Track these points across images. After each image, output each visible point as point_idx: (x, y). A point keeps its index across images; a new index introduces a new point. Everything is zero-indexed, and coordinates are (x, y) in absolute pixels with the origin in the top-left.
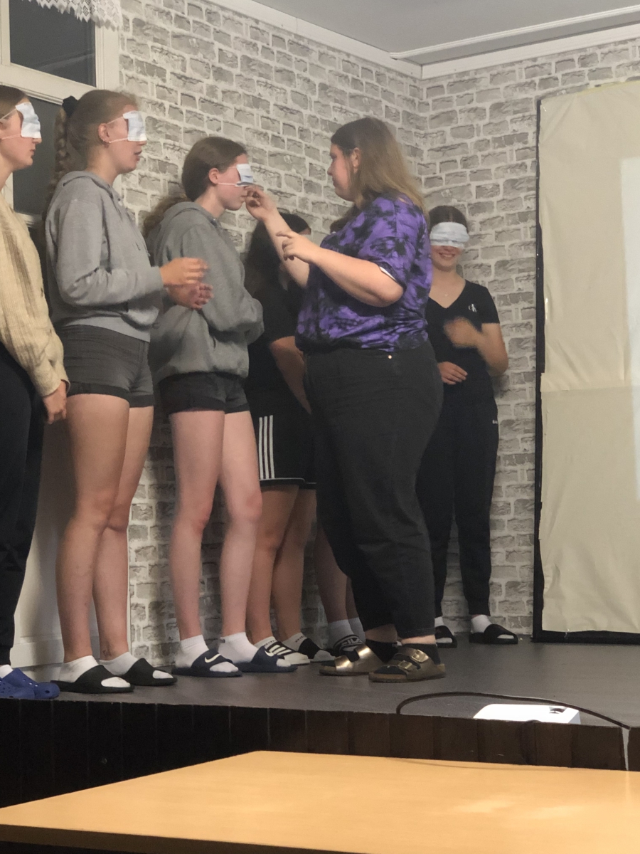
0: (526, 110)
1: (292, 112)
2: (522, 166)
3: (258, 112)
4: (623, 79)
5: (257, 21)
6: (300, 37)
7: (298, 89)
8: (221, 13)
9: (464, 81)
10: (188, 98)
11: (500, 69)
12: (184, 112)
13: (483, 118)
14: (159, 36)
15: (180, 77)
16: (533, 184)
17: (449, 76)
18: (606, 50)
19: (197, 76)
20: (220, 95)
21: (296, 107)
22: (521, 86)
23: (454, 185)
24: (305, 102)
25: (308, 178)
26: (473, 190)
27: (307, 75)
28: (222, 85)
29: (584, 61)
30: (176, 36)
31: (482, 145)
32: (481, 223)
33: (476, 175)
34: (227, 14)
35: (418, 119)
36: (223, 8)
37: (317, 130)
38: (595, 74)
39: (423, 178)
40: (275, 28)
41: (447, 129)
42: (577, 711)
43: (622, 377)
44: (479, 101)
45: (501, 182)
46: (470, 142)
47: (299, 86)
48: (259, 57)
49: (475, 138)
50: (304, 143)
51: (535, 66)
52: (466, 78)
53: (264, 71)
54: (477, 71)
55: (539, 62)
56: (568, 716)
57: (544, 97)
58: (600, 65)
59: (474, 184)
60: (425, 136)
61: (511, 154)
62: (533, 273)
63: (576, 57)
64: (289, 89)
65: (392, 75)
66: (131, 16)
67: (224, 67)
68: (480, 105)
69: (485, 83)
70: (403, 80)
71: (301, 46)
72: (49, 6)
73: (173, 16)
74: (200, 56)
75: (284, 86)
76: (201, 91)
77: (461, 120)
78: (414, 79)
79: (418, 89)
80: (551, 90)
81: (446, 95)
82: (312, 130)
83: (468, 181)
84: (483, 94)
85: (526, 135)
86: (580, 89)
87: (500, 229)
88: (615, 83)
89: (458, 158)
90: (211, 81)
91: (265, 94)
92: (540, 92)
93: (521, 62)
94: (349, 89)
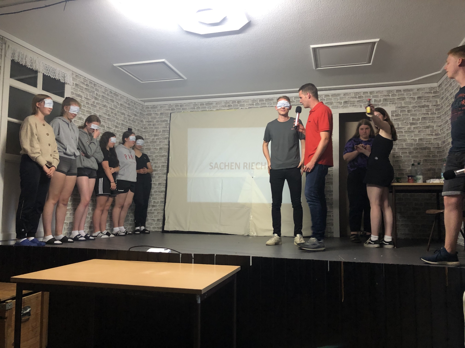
0: (168, 115)
1: (113, 109)
2: (166, 127)
3: (105, 108)
4: (189, 111)
5: (106, 88)
6: (117, 93)
8: (97, 85)
9: (154, 107)
10: (88, 103)
11: (162, 105)
12: (86, 107)
13: (158, 115)
14: (81, 88)
15: (86, 98)
16: (169, 131)
17: (151, 105)
18: (186, 104)
19: (90, 98)
20: (96, 103)
21: (114, 108)
22: (167, 110)
23: (150, 130)
24: (116, 107)
25: (116, 125)
26: (155, 131)
27: (117, 101)
28: (96, 101)
29: (181, 106)
30: (85, 89)
31: (157, 121)
32: (156, 139)
33: (155, 128)
34: (99, 85)
35: (143, 114)
36: (98, 84)
37: (119, 114)
38: (183, 109)
39: (144, 128)
40: (110, 90)
41: (150, 117)
42: (170, 250)
43: (186, 175)
45: (161, 130)
46: (155, 121)
47: (115, 103)
48: (106, 96)
50: (115, 117)
51: (170, 106)
52: (155, 106)
53: (107, 99)
54: (157, 105)
55: (171, 105)
56: (168, 251)
58: (184, 107)
59: (155, 130)
61: (164, 124)
62: (167, 151)
63: (179, 105)
64: (113, 104)
65: (138, 104)
66: (75, 83)
67: (97, 97)
68: (157, 113)
69: (159, 108)
70: (140, 105)
71: (116, 94)
72: (53, 78)
73: (85, 84)
74: (91, 94)
75: (112, 103)
76: (91, 102)
77: (153, 115)
78: (143, 105)
79: (144, 107)
80: (173, 111)
81: (150, 109)
82: (118, 114)
83: (154, 129)
84: (158, 110)
85: (167, 120)
86: (180, 112)
87: (160, 141)
88: (187, 112)
89: (152, 124)
90: (94, 100)
91: (107, 104)
92: (171, 112)
93: (167, 104)
94: (127, 106)
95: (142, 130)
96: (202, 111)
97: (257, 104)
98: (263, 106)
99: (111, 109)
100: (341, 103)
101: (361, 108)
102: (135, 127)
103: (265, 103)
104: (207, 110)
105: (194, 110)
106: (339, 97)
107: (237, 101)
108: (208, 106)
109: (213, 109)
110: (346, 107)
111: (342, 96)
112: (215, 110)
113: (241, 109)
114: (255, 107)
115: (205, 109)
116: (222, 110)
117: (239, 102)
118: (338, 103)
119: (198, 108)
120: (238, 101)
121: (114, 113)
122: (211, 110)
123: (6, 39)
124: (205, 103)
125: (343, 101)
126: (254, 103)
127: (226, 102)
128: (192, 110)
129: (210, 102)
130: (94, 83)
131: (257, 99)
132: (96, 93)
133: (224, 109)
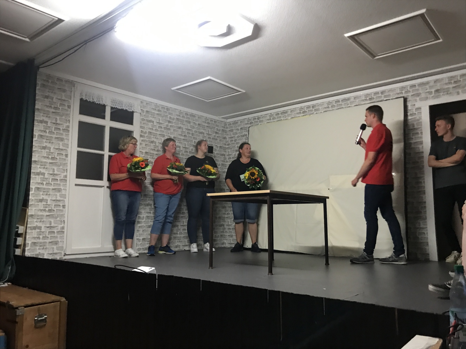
0: (247, 129)
1: (190, 130)
3: (180, 130)
4: (266, 123)
5: (180, 110)
6: (193, 114)
7: (192, 125)
8: (170, 109)
9: (235, 123)
10: (160, 127)
11: (242, 120)
12: (159, 130)
13: (239, 131)
14: (153, 114)
15: (158, 123)
17: (232, 122)
18: (262, 116)
19: (163, 122)
20: (169, 126)
21: (191, 129)
22: (246, 124)
23: (232, 145)
24: (193, 128)
26: (236, 147)
27: (194, 122)
28: (170, 124)
30: (157, 114)
31: (238, 137)
33: (237, 144)
35: (226, 131)
36: (171, 108)
37: (197, 134)
38: (260, 121)
39: (227, 144)
40: (185, 112)
41: (232, 133)
44: (238, 127)
46: (236, 136)
47: (192, 124)
48: (181, 118)
49: (237, 136)
51: (249, 119)
52: (236, 122)
53: (182, 121)
54: (238, 120)
55: (250, 119)
57: (250, 127)
58: (261, 120)
60: (227, 135)
63: (257, 118)
65: (219, 121)
67: (171, 120)
69: (239, 123)
70: (222, 122)
71: (193, 116)
72: (121, 108)
73: (157, 110)
74: (164, 118)
75: (188, 124)
76: (164, 126)
77: (234, 131)
78: (225, 122)
79: (226, 124)
80: (252, 125)
81: (232, 126)
82: (195, 134)
85: (246, 135)
86: (257, 125)
88: (264, 124)
89: (234, 140)
90: (167, 123)
91: (182, 126)
92: (250, 125)
93: (246, 119)
94: (207, 125)
95: (225, 147)
96: (278, 121)
97: (333, 106)
98: (339, 107)
99: (187, 130)
100: (430, 93)
101: (458, 95)
102: (216, 145)
103: (341, 105)
104: (282, 119)
105: (270, 121)
106: (427, 86)
107: (311, 106)
108: (283, 115)
109: (288, 118)
110: (438, 97)
111: (432, 84)
112: (290, 118)
113: (316, 114)
114: (330, 111)
115: (281, 119)
116: (296, 117)
117: (313, 107)
118: (427, 94)
119: (274, 118)
120: (313, 105)
121: (191, 133)
122: (286, 119)
123: (75, 83)
124: (280, 113)
125: (433, 90)
126: (330, 106)
127: (301, 108)
128: (269, 122)
129: (285, 110)
130: (167, 108)
131: (333, 101)
132: (170, 117)
133: (299, 116)
